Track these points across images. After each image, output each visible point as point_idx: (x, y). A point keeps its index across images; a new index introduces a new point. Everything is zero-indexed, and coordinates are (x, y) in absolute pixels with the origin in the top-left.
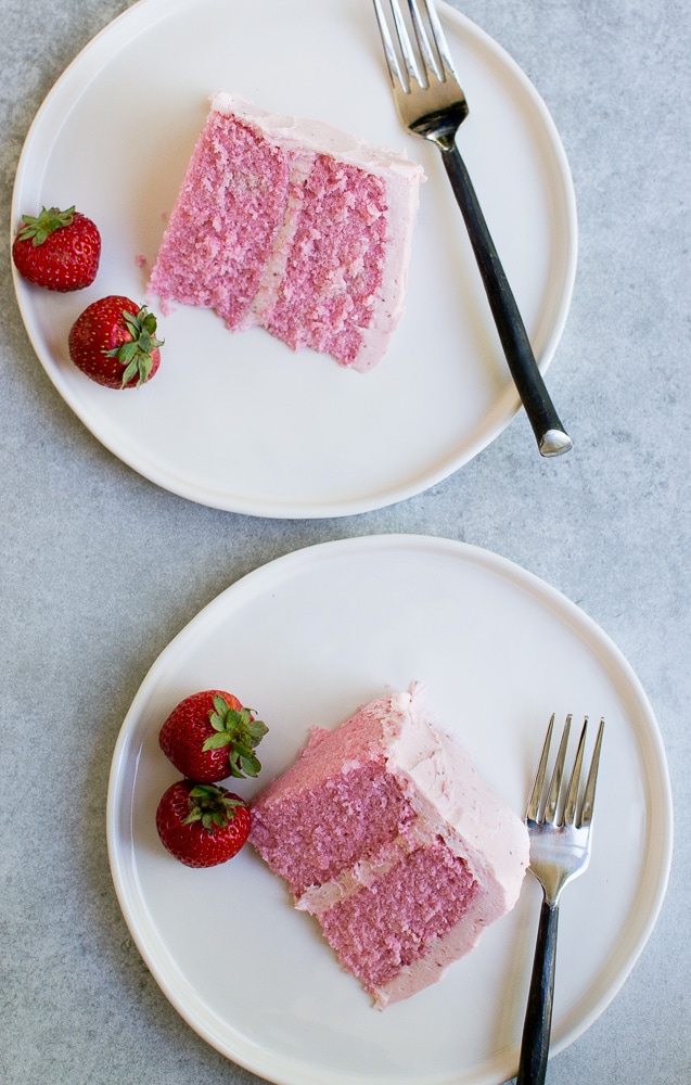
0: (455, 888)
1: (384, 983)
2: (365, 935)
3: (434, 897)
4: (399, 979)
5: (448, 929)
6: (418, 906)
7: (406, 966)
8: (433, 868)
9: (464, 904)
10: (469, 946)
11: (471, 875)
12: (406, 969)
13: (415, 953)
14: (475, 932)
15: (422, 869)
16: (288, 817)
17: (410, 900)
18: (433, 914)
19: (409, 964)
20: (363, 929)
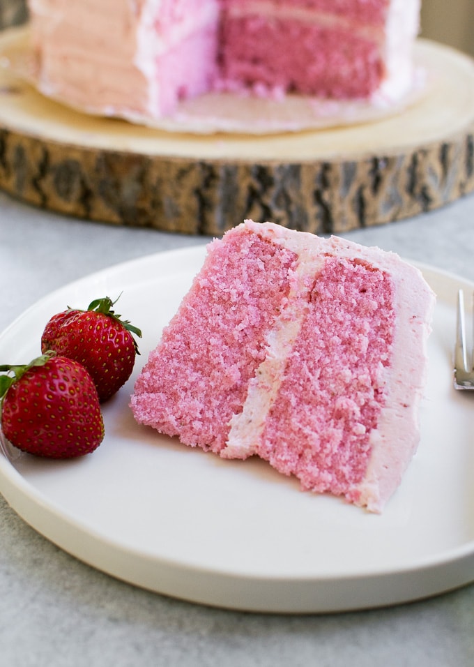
0: (370, 293)
1: (363, 471)
2: (313, 418)
3: (357, 320)
4: (375, 453)
5: (390, 347)
6: (348, 342)
7: (373, 431)
8: (340, 285)
9: (388, 306)
10: (421, 358)
11: (376, 270)
12: (375, 435)
13: (374, 403)
14: (417, 336)
15: (329, 295)
16: (177, 356)
17: (337, 340)
18: (366, 341)
19: (375, 427)
20: (308, 413)
